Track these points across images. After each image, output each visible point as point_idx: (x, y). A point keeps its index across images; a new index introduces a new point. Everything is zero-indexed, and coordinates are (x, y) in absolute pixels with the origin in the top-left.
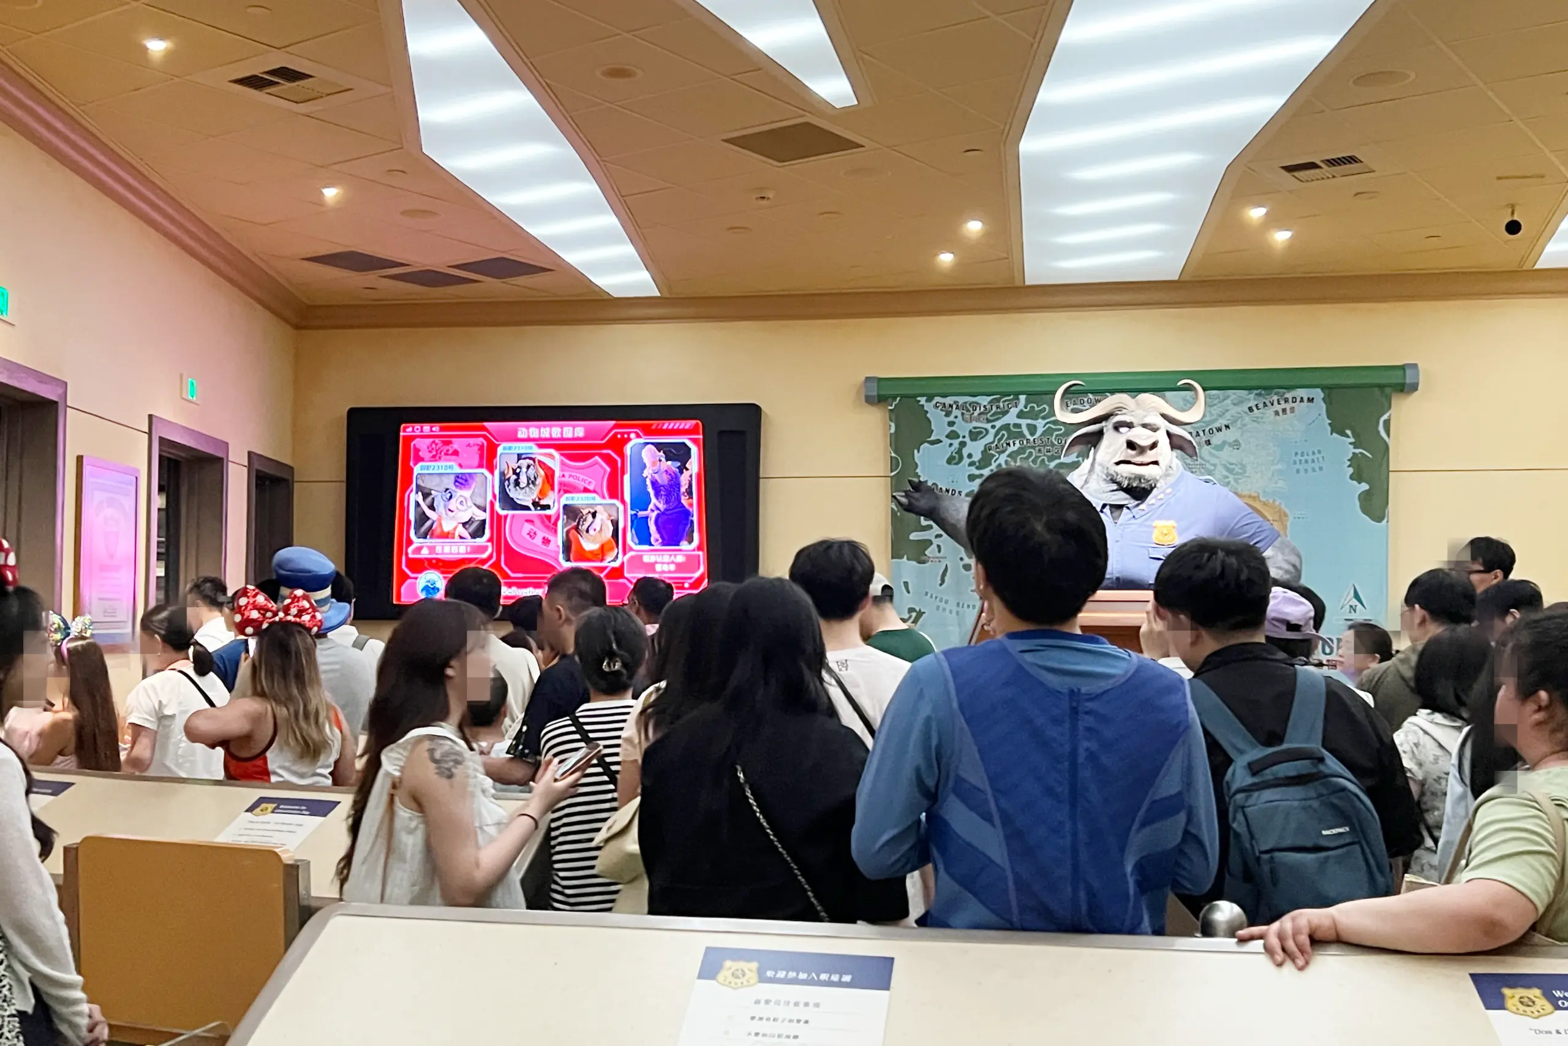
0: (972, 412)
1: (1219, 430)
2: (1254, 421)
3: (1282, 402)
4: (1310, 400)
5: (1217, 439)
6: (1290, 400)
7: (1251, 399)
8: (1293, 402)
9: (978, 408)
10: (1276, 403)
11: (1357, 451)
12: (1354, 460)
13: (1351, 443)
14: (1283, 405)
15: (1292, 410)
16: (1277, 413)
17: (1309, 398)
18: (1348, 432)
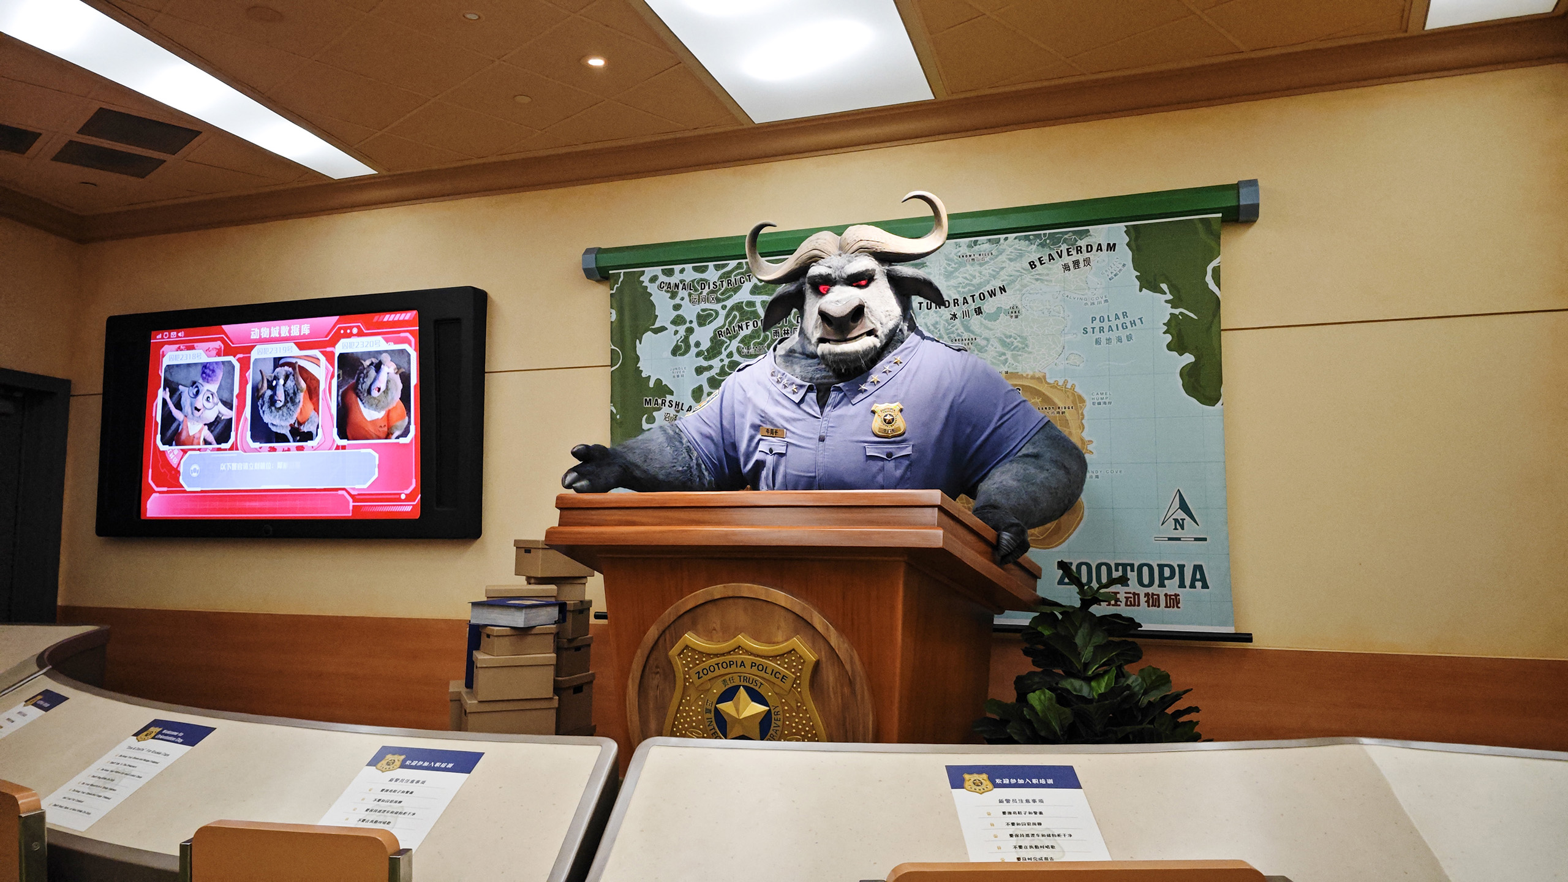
0: (700, 291)
1: (992, 294)
2: (1037, 280)
3: (1074, 252)
4: (1111, 247)
5: (989, 306)
6: (1084, 249)
8: (1088, 252)
9: (707, 287)
10: (1065, 253)
11: (1177, 311)
13: (1167, 301)
14: (1075, 256)
15: (1087, 261)
16: (1066, 267)
17: (1109, 244)
18: (1164, 286)
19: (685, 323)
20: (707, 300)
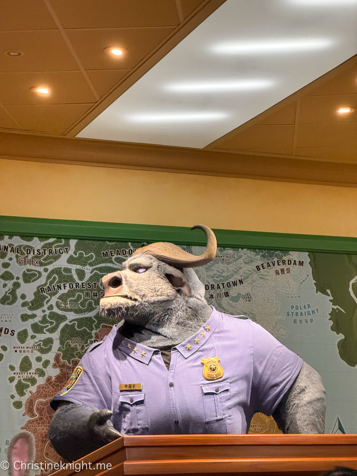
0: (26, 255)
1: (235, 284)
2: (261, 278)
3: (281, 263)
4: (301, 263)
5: (233, 291)
6: (287, 262)
7: (258, 260)
8: (289, 264)
9: (32, 253)
10: (276, 264)
11: (335, 307)
12: (334, 315)
13: (330, 301)
14: (282, 266)
15: (288, 270)
16: (277, 273)
17: (300, 262)
18: (328, 291)
19: (13, 279)
20: (31, 262)
